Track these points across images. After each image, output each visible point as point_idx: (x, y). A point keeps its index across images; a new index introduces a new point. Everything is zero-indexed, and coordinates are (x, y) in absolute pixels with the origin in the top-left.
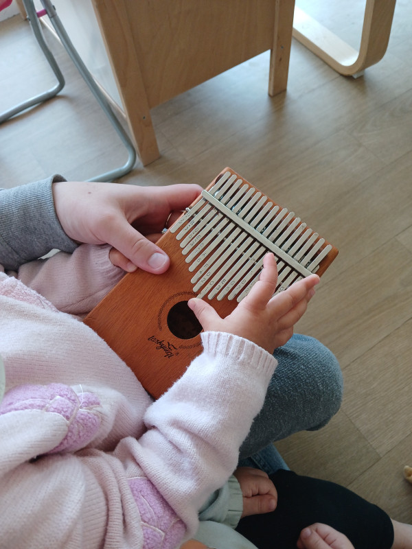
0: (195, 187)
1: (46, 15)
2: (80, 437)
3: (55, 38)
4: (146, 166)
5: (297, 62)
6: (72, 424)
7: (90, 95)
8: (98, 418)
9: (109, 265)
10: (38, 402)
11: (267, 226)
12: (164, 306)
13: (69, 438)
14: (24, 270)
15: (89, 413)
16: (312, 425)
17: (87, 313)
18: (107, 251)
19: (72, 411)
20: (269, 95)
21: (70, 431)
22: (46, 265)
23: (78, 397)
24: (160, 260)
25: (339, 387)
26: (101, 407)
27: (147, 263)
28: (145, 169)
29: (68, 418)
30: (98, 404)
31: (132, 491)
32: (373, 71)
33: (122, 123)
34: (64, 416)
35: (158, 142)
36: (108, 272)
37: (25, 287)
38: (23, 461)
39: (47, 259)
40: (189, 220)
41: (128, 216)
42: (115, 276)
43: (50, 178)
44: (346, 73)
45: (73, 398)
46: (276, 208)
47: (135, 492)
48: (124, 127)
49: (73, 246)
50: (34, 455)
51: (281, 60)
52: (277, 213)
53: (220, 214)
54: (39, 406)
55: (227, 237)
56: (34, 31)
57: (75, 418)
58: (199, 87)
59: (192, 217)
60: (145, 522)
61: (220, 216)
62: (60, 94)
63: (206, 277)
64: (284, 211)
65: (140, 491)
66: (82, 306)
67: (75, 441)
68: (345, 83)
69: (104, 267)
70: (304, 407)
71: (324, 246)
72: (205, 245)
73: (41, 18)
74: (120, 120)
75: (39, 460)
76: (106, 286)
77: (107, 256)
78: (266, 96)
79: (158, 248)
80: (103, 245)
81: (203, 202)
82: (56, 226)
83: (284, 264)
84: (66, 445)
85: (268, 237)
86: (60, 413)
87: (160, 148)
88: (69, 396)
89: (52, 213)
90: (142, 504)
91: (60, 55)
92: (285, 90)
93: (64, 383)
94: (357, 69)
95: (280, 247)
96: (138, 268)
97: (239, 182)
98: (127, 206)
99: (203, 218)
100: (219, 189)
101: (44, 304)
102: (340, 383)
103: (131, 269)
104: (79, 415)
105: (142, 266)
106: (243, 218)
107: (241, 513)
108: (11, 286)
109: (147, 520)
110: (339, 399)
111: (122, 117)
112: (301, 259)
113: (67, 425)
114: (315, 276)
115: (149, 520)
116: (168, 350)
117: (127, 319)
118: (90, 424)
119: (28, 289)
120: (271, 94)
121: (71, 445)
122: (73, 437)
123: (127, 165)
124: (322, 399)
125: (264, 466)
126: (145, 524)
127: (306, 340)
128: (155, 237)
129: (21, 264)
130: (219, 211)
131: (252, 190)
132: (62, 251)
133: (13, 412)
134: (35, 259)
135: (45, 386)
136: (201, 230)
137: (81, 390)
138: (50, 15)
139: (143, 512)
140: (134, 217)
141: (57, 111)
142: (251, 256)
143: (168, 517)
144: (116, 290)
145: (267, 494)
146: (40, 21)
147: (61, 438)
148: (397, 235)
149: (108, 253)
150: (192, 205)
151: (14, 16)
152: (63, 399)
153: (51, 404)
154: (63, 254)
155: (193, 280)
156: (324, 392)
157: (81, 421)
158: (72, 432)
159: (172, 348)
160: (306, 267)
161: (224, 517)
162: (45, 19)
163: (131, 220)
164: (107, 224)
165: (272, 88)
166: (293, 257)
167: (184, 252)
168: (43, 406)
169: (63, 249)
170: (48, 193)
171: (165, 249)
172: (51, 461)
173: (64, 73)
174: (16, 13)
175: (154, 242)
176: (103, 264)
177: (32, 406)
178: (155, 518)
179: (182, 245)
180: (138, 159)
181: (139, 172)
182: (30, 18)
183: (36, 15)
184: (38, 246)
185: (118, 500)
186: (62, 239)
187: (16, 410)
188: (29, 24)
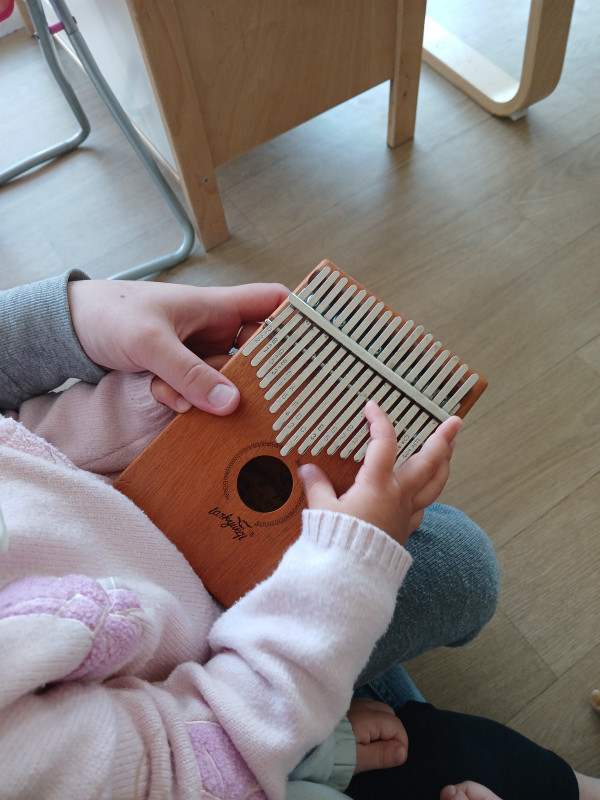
0: (277, 287)
1: (63, 32)
2: (110, 656)
3: (76, 64)
4: (209, 251)
5: (429, 97)
6: (98, 635)
7: (127, 147)
8: (138, 627)
9: (151, 402)
10: (49, 602)
11: (384, 346)
12: (231, 464)
13: (93, 657)
14: (27, 409)
15: (123, 620)
16: (454, 639)
17: (119, 472)
18: (148, 380)
19: (99, 616)
20: (389, 146)
21: (95, 646)
22: (59, 401)
23: (108, 596)
24: (226, 395)
25: (494, 583)
26: (143, 611)
27: (207, 400)
28: (208, 256)
29: (92, 627)
30: (138, 606)
31: (192, 742)
32: (541, 109)
33: (174, 189)
34: (86, 624)
35: (227, 217)
36: (150, 411)
37: (28, 433)
38: (26, 691)
39: (61, 393)
40: (270, 337)
41: (179, 331)
42: (159, 418)
43: (65, 275)
44: (501, 113)
45: (100, 597)
46: (397, 320)
47: (197, 744)
48: (177, 194)
49: (98, 373)
50: (42, 682)
51: (405, 94)
52: (399, 328)
53: (314, 328)
54: (50, 609)
55: (325, 361)
56: (45, 52)
57: (102, 627)
58: (286, 135)
59: (275, 333)
60: (207, 790)
61: (316, 331)
62: (83, 145)
63: (295, 421)
64: (409, 324)
65: (205, 743)
66: (110, 462)
67: (102, 662)
68: (500, 128)
69: (144, 405)
70: (442, 613)
71: (466, 376)
72: (294, 373)
73: (56, 35)
74: (170, 184)
75: (49, 691)
76: (147, 432)
77: (148, 388)
78: (384, 147)
79: (222, 378)
80: (143, 373)
81: (289, 311)
82: (73, 344)
83: (409, 402)
84: (89, 668)
85: (385, 362)
86: (81, 619)
87: (230, 225)
88: (94, 594)
89: (67, 327)
90: (206, 764)
91: (83, 89)
92: (411, 139)
93: (88, 574)
94: (517, 107)
95: (404, 376)
96: (193, 407)
97: (344, 281)
98: (178, 316)
99: (290, 334)
100: (314, 292)
101: (56, 458)
102: (495, 578)
103: (182, 408)
104: (108, 623)
105: (199, 403)
106: (349, 334)
107: (353, 768)
108: (7, 431)
109: (210, 788)
110: (493, 601)
111: (174, 178)
112: (434, 395)
113: (91, 638)
114: (454, 419)
115: (214, 788)
116: (238, 529)
117: (177, 483)
118: (125, 637)
119: (33, 435)
120: (392, 144)
121: (97, 668)
122: (99, 655)
123: (181, 249)
124: (468, 602)
125: (386, 695)
126: (208, 794)
127: (445, 512)
128: (218, 360)
129: (23, 400)
130: (313, 324)
131: (362, 294)
132: (83, 382)
133: (12, 618)
134: (44, 393)
135: (60, 579)
136: (288, 351)
137: (112, 585)
138: (69, 31)
139: (206, 776)
140: (189, 331)
141: (78, 170)
142: (361, 390)
143: (241, 787)
144: (161, 440)
145: (393, 739)
146: (54, 39)
147: (82, 657)
148: (578, 349)
149: (149, 385)
150: (274, 314)
151: (16, 31)
152: (86, 598)
153: (67, 607)
154: (85, 386)
155: (276, 426)
156: (471, 592)
157: (112, 632)
158: (98, 648)
159: (244, 525)
160: (441, 406)
161: (328, 775)
162: (61, 37)
163: (184, 337)
164: (148, 342)
165: (392, 136)
166: (422, 391)
167: (263, 384)
168: (56, 610)
169: (85, 378)
170: (61, 297)
171: (234, 379)
172: (67, 694)
173: (88, 115)
174: (18, 28)
175: (218, 369)
176: (142, 399)
177: (39, 609)
178: (223, 785)
179: (260, 374)
180: (197, 241)
181: (200, 260)
182: (39, 35)
183: (48, 32)
184: (47, 374)
185: (166, 756)
186: (83, 364)
187: (16, 614)
188: (37, 43)
